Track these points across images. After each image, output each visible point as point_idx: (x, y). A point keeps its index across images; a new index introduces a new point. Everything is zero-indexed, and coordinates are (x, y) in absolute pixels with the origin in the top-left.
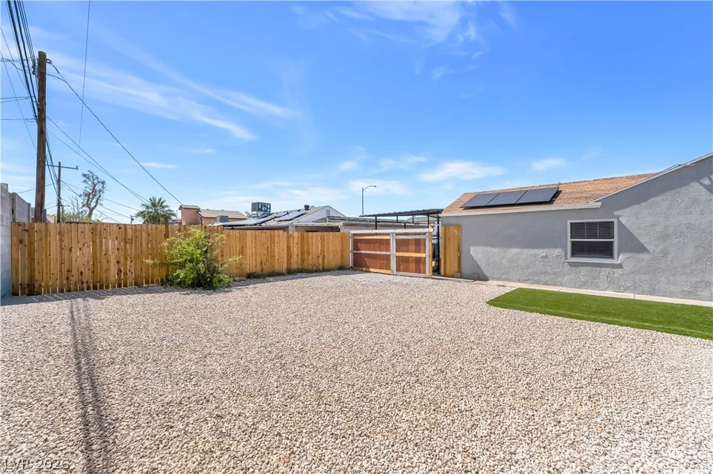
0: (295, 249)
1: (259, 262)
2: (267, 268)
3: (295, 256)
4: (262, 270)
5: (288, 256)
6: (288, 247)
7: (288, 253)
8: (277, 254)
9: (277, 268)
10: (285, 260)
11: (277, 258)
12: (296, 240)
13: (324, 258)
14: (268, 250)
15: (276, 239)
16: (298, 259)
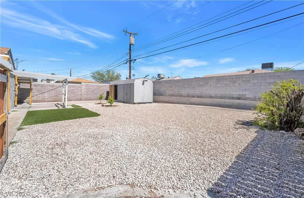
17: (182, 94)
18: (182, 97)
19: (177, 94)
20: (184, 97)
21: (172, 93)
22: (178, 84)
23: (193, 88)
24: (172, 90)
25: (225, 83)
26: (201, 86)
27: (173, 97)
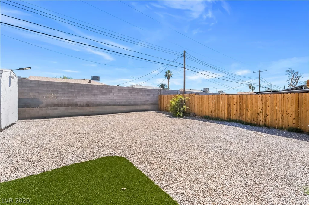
0: (235, 106)
1: (210, 111)
2: (214, 115)
3: (234, 111)
4: (212, 116)
5: (228, 110)
6: (229, 105)
7: (228, 108)
8: (220, 108)
9: (221, 115)
10: (226, 112)
11: (220, 110)
12: (235, 101)
13: (266, 116)
14: (215, 105)
15: (220, 99)
16: (236, 113)
17: (76, 102)
18: (78, 107)
19: (66, 103)
20: (82, 106)
21: (56, 101)
22: (70, 90)
23: (95, 95)
24: (57, 97)
25: (125, 93)
26: (104, 94)
27: (59, 108)
